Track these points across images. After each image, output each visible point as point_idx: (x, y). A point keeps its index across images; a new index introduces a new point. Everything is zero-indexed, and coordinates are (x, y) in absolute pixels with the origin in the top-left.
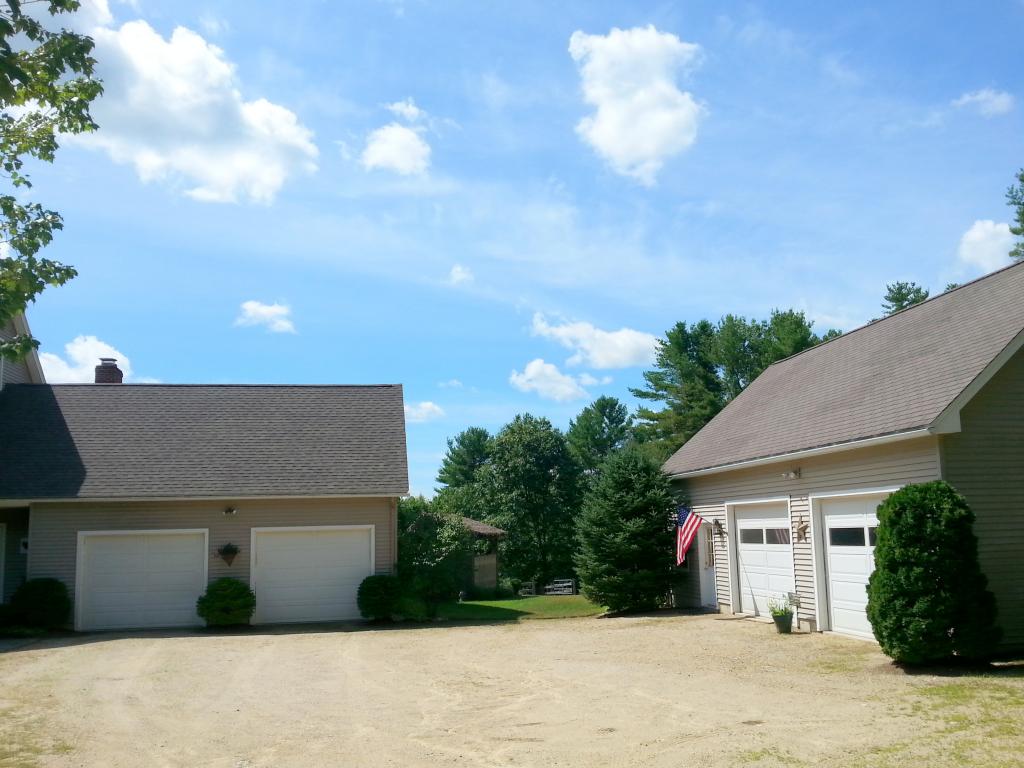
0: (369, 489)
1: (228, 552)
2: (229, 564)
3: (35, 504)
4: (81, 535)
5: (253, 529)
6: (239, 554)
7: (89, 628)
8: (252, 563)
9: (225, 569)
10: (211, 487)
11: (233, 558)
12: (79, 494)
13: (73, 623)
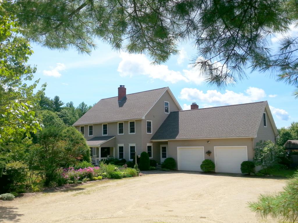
0: (244, 135)
1: (209, 153)
2: (209, 156)
3: (169, 140)
4: (178, 148)
5: (214, 147)
6: (211, 154)
7: (181, 170)
8: (215, 156)
9: (208, 157)
10: (204, 136)
11: (210, 154)
12: (176, 138)
13: (177, 168)
